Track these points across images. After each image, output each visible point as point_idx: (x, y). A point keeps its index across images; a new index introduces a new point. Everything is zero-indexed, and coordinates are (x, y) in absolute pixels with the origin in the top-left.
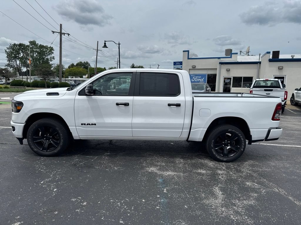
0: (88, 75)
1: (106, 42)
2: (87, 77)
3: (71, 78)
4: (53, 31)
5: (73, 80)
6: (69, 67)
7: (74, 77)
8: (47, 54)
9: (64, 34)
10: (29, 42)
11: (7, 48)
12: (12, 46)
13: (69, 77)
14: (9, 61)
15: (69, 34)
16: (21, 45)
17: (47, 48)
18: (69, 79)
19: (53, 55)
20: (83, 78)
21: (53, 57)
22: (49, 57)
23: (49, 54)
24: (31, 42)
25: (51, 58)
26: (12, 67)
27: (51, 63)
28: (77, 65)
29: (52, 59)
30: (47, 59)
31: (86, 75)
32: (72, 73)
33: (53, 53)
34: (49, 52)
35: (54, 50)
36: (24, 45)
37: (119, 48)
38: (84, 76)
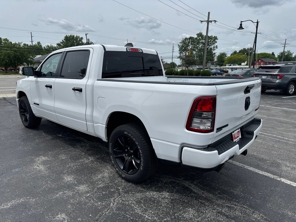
0: (248, 62)
1: (242, 23)
2: (245, 64)
3: (229, 66)
4: (201, 21)
5: (230, 68)
6: (231, 55)
7: (232, 65)
8: (211, 43)
9: (211, 21)
10: (197, 35)
11: (180, 43)
12: (184, 40)
13: (227, 65)
14: (180, 53)
15: (215, 21)
16: (191, 38)
17: (211, 38)
18: (227, 67)
19: (216, 44)
20: (241, 65)
21: (216, 46)
22: (212, 47)
23: (213, 44)
24: (198, 35)
25: (214, 47)
26: (182, 59)
27: (214, 52)
28: (240, 52)
29: (215, 49)
30: (211, 49)
31: (245, 62)
32: (232, 61)
33: (216, 42)
34: (213, 42)
35: (217, 39)
36: (193, 38)
37: (257, 27)
38: (243, 64)
